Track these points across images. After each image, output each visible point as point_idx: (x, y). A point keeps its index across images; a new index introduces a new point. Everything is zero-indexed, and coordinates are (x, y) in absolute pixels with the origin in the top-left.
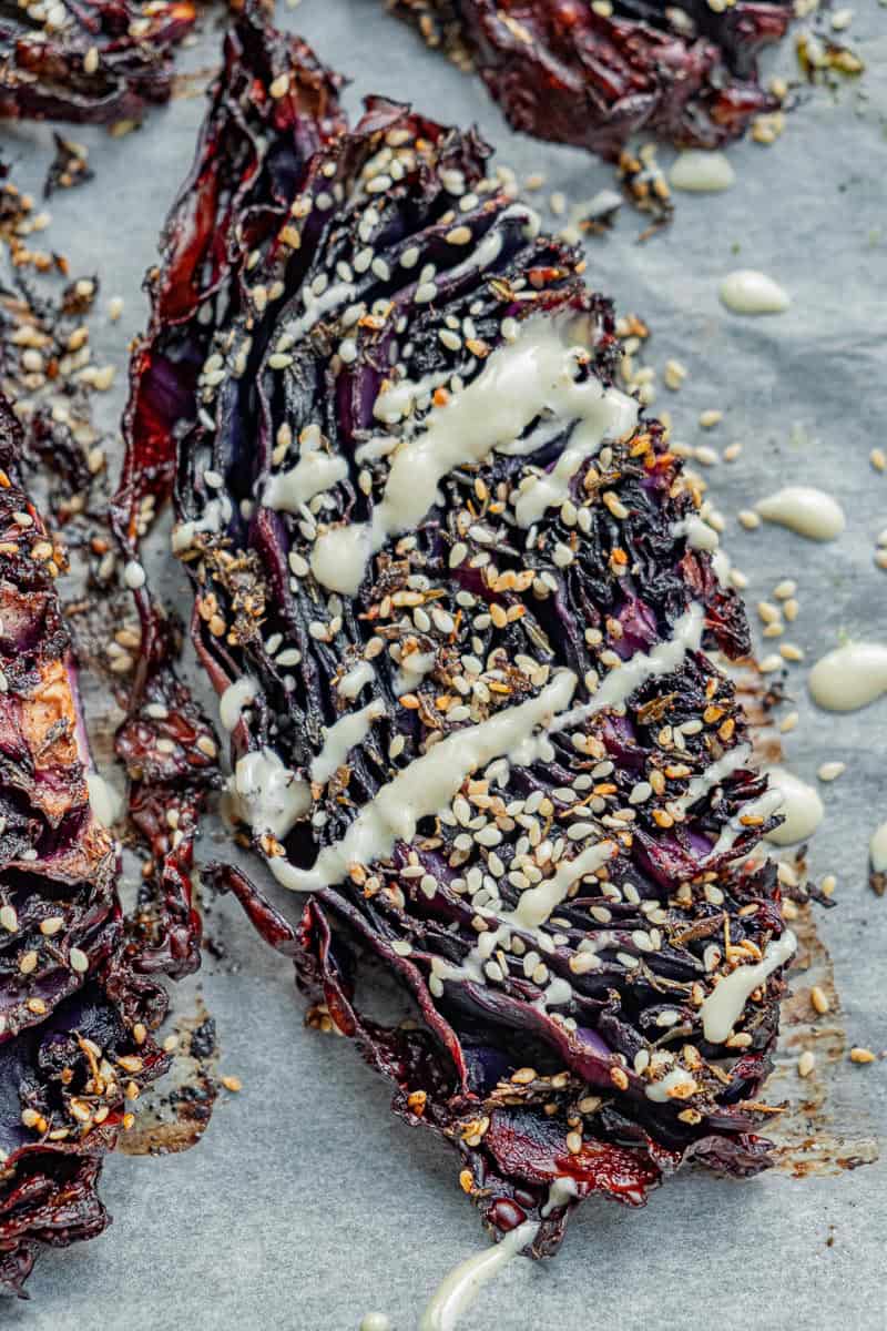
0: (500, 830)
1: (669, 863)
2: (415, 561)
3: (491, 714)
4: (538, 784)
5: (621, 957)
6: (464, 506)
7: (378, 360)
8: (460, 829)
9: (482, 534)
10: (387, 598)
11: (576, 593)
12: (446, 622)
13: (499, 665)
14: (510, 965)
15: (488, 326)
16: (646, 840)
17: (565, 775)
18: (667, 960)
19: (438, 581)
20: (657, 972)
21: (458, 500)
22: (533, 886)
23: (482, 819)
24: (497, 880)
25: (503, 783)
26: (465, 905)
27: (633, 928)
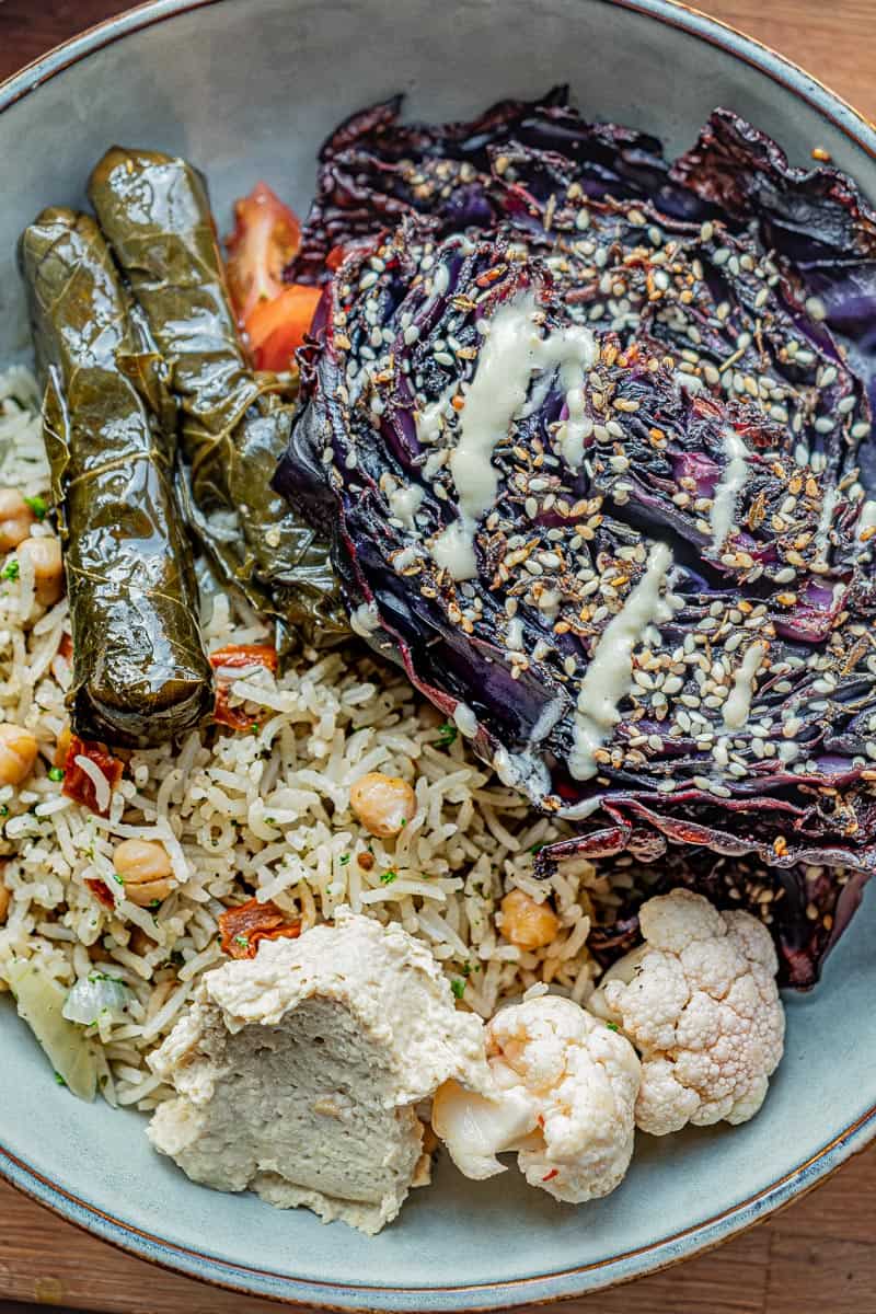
0: (678, 676)
1: (810, 625)
2: (505, 529)
3: (623, 600)
4: (684, 628)
5: (814, 706)
6: (515, 471)
7: (402, 400)
8: (651, 692)
9: (540, 483)
10: (501, 565)
11: (647, 480)
12: (552, 559)
13: (608, 565)
14: (743, 757)
15: (467, 334)
16: (782, 619)
17: (699, 611)
18: (848, 687)
19: (529, 533)
20: (842, 701)
21: (508, 469)
22: (725, 699)
23: (661, 676)
24: (697, 710)
25: (658, 643)
26: (688, 741)
27: (811, 682)
